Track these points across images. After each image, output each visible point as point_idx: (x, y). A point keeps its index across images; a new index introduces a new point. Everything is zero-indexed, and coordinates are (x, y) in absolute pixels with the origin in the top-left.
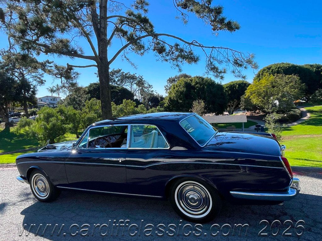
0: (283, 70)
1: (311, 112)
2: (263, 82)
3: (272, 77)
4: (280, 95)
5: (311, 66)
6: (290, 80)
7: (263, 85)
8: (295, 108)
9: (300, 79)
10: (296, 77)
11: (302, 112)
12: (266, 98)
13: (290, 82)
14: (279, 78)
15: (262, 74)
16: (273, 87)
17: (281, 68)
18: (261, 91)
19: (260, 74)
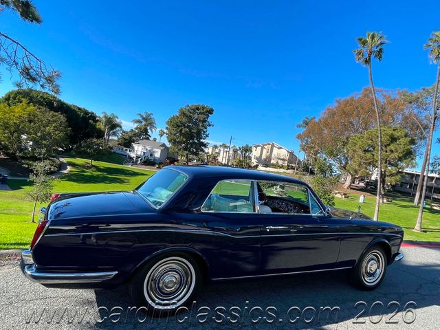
0: (46, 102)
1: (73, 165)
2: (16, 110)
3: (32, 107)
4: (39, 134)
5: (79, 109)
6: (54, 118)
7: (17, 115)
8: (53, 157)
9: (67, 121)
10: (62, 118)
11: (62, 163)
12: (15, 135)
13: (54, 121)
14: (41, 112)
15: (14, 98)
16: (30, 121)
17: (44, 99)
18: (11, 122)
19: (11, 96)
